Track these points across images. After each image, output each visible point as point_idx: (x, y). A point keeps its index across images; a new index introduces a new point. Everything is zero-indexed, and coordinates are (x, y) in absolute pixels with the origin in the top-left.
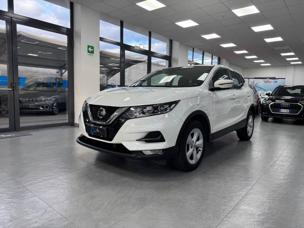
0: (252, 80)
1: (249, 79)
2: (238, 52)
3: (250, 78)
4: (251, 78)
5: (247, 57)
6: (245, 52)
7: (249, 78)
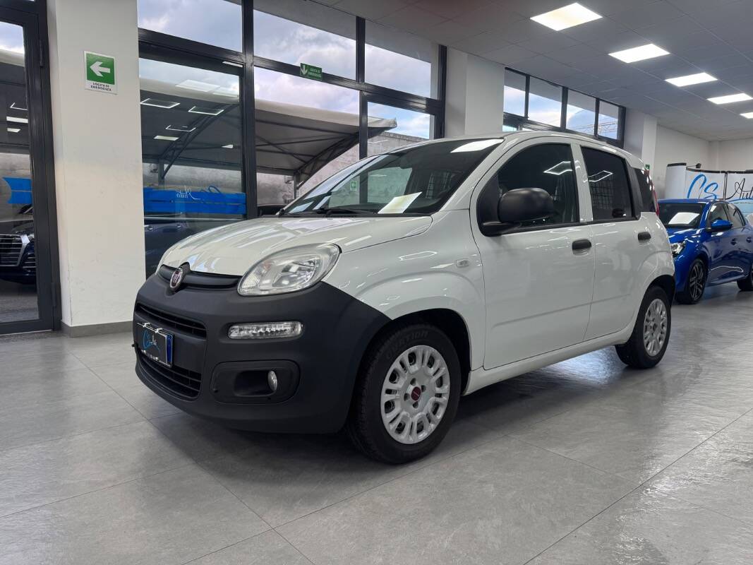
0: (739, 178)
1: (726, 176)
2: (680, 82)
3: (730, 172)
4: (734, 172)
5: (718, 100)
6: (703, 78)
7: (726, 173)
